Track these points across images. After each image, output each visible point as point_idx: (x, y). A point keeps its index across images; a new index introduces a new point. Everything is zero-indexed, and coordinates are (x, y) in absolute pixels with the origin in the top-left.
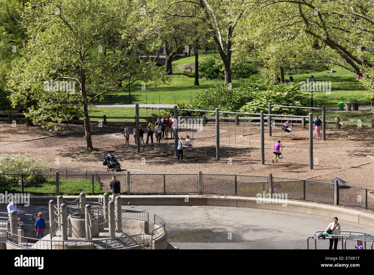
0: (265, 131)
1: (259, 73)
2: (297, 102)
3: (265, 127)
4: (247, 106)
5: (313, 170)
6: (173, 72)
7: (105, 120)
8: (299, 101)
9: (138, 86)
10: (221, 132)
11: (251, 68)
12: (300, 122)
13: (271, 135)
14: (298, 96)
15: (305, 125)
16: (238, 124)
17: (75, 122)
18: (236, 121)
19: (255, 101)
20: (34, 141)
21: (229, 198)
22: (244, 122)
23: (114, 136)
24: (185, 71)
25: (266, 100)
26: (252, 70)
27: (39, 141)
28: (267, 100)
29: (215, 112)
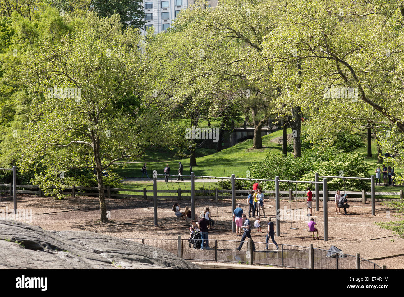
0: (320, 206)
1: (364, 147)
2: (360, 174)
3: (320, 203)
4: (303, 178)
5: (327, 242)
6: (264, 145)
7: (145, 194)
8: (363, 173)
9: (221, 161)
10: (267, 206)
11: (356, 140)
12: (360, 196)
13: (318, 210)
14: (363, 167)
15: (365, 200)
16: (292, 199)
17: (112, 196)
18: (290, 195)
19: (312, 173)
20: (54, 214)
21: (207, 264)
22: (301, 196)
23: (145, 210)
24: (279, 144)
25: (324, 171)
26: (356, 143)
27: (59, 214)
28: (326, 171)
29: (231, 179)
